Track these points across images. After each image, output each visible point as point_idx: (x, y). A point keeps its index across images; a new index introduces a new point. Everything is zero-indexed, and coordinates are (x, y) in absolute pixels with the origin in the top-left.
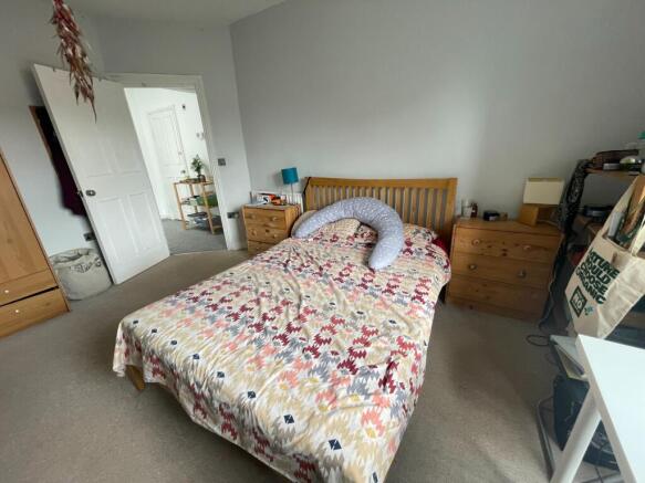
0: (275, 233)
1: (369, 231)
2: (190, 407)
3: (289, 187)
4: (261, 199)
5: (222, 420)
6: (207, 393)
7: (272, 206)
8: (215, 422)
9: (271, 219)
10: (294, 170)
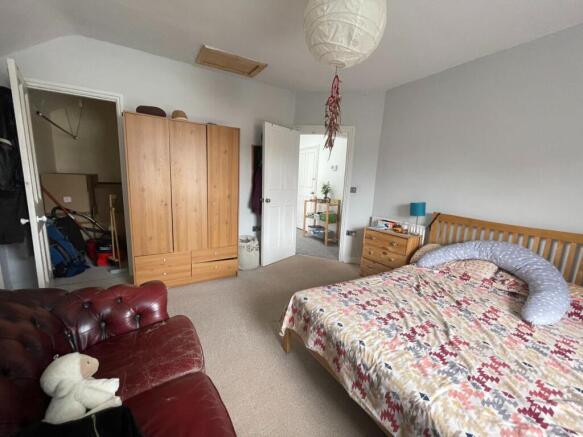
0: (393, 257)
1: (512, 280)
2: (349, 384)
3: (413, 219)
4: (382, 225)
5: (385, 407)
6: (374, 377)
7: (393, 232)
8: (375, 406)
9: (391, 244)
10: (424, 204)
